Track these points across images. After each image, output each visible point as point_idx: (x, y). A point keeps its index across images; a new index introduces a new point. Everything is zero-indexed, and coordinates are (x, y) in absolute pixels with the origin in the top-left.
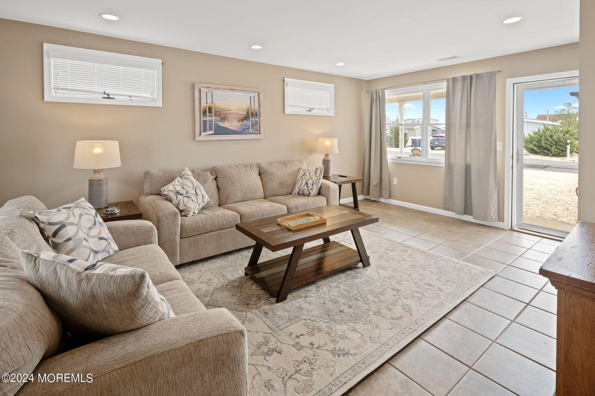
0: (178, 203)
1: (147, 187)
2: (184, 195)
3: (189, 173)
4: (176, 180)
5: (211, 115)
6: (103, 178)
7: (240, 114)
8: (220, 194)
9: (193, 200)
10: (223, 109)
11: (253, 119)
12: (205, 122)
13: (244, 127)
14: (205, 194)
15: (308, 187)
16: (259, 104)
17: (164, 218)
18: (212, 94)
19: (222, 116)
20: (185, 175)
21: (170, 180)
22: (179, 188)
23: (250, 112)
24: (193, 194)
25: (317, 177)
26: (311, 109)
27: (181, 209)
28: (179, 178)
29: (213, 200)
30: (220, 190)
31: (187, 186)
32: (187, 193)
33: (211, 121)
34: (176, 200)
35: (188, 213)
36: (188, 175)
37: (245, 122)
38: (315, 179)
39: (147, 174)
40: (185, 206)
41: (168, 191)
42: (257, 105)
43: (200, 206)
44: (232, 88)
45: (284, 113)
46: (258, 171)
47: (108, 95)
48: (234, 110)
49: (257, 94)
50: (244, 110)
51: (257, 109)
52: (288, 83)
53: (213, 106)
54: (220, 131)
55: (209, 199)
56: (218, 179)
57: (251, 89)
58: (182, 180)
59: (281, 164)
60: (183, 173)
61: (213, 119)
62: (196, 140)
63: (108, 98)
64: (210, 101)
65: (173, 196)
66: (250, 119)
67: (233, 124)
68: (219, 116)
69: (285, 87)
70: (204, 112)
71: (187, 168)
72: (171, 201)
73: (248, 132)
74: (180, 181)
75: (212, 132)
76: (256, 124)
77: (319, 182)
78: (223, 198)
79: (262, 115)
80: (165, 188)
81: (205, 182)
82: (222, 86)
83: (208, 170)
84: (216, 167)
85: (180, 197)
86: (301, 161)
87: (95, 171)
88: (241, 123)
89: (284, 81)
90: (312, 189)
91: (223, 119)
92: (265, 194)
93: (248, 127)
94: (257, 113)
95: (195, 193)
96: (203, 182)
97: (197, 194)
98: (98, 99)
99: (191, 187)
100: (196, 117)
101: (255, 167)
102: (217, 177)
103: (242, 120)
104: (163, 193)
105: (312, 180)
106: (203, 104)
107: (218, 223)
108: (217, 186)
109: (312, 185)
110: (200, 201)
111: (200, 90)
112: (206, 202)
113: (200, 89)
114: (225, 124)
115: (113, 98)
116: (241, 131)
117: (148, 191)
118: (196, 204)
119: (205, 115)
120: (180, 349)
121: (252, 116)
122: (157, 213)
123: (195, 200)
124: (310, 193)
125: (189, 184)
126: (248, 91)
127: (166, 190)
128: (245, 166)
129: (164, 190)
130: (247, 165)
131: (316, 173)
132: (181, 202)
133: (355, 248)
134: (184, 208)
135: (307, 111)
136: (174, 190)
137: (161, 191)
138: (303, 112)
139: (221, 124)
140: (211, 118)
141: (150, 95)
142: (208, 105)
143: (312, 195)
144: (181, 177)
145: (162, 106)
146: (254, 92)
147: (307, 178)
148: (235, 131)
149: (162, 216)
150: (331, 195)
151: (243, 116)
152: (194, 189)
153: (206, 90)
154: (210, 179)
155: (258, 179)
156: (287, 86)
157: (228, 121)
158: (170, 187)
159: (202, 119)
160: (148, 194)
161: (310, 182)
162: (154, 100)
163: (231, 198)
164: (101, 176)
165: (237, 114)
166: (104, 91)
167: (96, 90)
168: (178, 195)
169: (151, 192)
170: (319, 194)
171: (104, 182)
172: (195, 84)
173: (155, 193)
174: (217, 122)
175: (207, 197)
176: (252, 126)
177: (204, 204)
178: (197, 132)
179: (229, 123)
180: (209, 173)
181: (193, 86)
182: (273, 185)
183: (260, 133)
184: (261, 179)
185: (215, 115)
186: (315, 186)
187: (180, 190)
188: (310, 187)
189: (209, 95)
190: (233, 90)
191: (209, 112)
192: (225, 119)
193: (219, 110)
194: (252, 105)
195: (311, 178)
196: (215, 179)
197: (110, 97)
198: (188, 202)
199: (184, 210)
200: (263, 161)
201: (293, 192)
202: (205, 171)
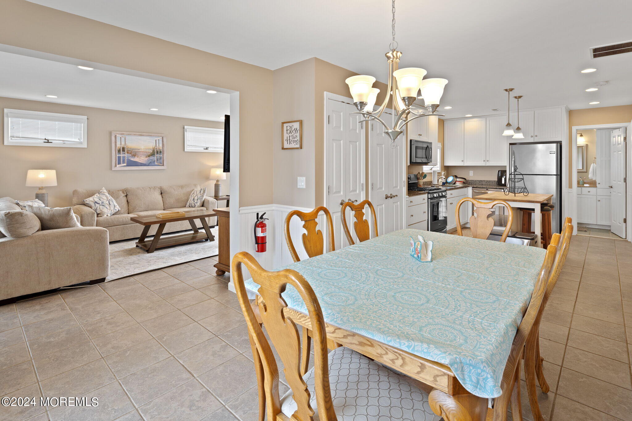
0: (96, 209)
1: (75, 200)
2: (100, 204)
3: (105, 191)
4: (95, 195)
5: (124, 153)
6: (45, 193)
7: (147, 152)
8: (129, 206)
9: (107, 208)
10: (133, 148)
11: (158, 155)
12: (119, 158)
13: (151, 161)
14: (116, 204)
15: (194, 201)
16: (162, 145)
17: (85, 215)
18: (125, 138)
19: (132, 154)
20: (102, 192)
21: (91, 195)
22: (96, 200)
23: (155, 151)
24: (107, 204)
25: (201, 194)
26: (207, 148)
27: (98, 213)
28: (97, 194)
29: (123, 210)
30: (129, 203)
31: (103, 199)
32: (102, 203)
33: (124, 157)
34: (94, 207)
35: (103, 215)
36: (104, 192)
37: (151, 158)
38: (199, 196)
39: (75, 192)
40: (101, 211)
41: (89, 201)
42: (161, 145)
43: (112, 211)
44: (141, 134)
45: (184, 150)
46: (160, 191)
47: (48, 140)
48: (142, 149)
49: (161, 138)
50: (151, 149)
51: (161, 148)
52: (187, 129)
53: (126, 146)
54: (131, 164)
55: (120, 208)
56: (128, 196)
57: (156, 134)
58: (99, 195)
59: (179, 187)
60: (101, 191)
61: (126, 155)
62: (113, 170)
63: (48, 142)
64: (123, 143)
65: (93, 204)
66: (156, 155)
67: (142, 159)
68: (131, 153)
69: (185, 132)
70: (119, 151)
71: (104, 188)
72: (91, 207)
73: (153, 165)
74: (98, 195)
75: (125, 164)
76: (161, 158)
77: (202, 198)
78: (131, 208)
79: (165, 152)
80: (87, 199)
81: (117, 197)
82: (133, 133)
83: (121, 190)
84: (127, 188)
85: (97, 205)
86: (195, 185)
87: (40, 189)
88: (148, 158)
89: (184, 128)
90: (196, 203)
91: (134, 156)
92: (165, 207)
93: (153, 161)
94: (161, 151)
95: (108, 203)
96: (116, 197)
97: (110, 204)
98: (41, 143)
99: (105, 200)
100: (113, 154)
101: (157, 189)
102: (127, 195)
103: (149, 156)
104: (86, 202)
105: (197, 196)
106: (118, 145)
107: (123, 220)
108: (127, 201)
109: (197, 200)
110: (112, 208)
111: (116, 137)
112: (117, 210)
113: (116, 135)
114: (136, 159)
115: (51, 142)
116: (148, 164)
117: (75, 202)
118: (109, 210)
119: (120, 153)
120: (83, 231)
121: (157, 153)
122: (81, 213)
123: (108, 208)
124: (195, 205)
125: (105, 198)
126: (154, 136)
127: (88, 200)
128: (150, 188)
129: (86, 201)
130: (152, 188)
131: (200, 192)
132: (98, 208)
133: (205, 232)
134: (101, 212)
135: (204, 149)
136: (93, 201)
137: (84, 201)
138: (202, 150)
139: (132, 159)
140: (124, 155)
141: (78, 139)
142: (122, 146)
143: (197, 206)
144: (99, 193)
145: (87, 147)
146: (159, 136)
147: (195, 196)
148: (143, 164)
149: (84, 214)
150: (210, 207)
151: (149, 153)
152: (108, 201)
153: (121, 136)
154: (121, 196)
155: (160, 197)
156: (186, 132)
157: (137, 157)
158: (91, 199)
159: (117, 156)
160: (76, 204)
161: (196, 198)
162: (81, 143)
163: (137, 208)
164: (43, 191)
165: (145, 152)
166: (45, 137)
167: (39, 137)
168: (96, 204)
169: (77, 203)
170: (203, 206)
171: (46, 195)
172: (112, 132)
173: (80, 204)
174: (129, 157)
175: (118, 207)
176: (157, 160)
177: (115, 211)
178: (113, 164)
179: (139, 158)
180: (121, 192)
181: (110, 133)
182: (171, 201)
183: (163, 165)
184: (162, 197)
185: (128, 153)
186: (199, 201)
187: (97, 201)
188: (196, 201)
189: (123, 139)
190: (141, 135)
191: (122, 151)
192: (135, 156)
193: (131, 149)
194: (157, 145)
195: (197, 195)
196: (126, 196)
197: (49, 141)
198: (103, 209)
199: (100, 213)
200: (165, 185)
201: (187, 206)
202: (118, 191)
